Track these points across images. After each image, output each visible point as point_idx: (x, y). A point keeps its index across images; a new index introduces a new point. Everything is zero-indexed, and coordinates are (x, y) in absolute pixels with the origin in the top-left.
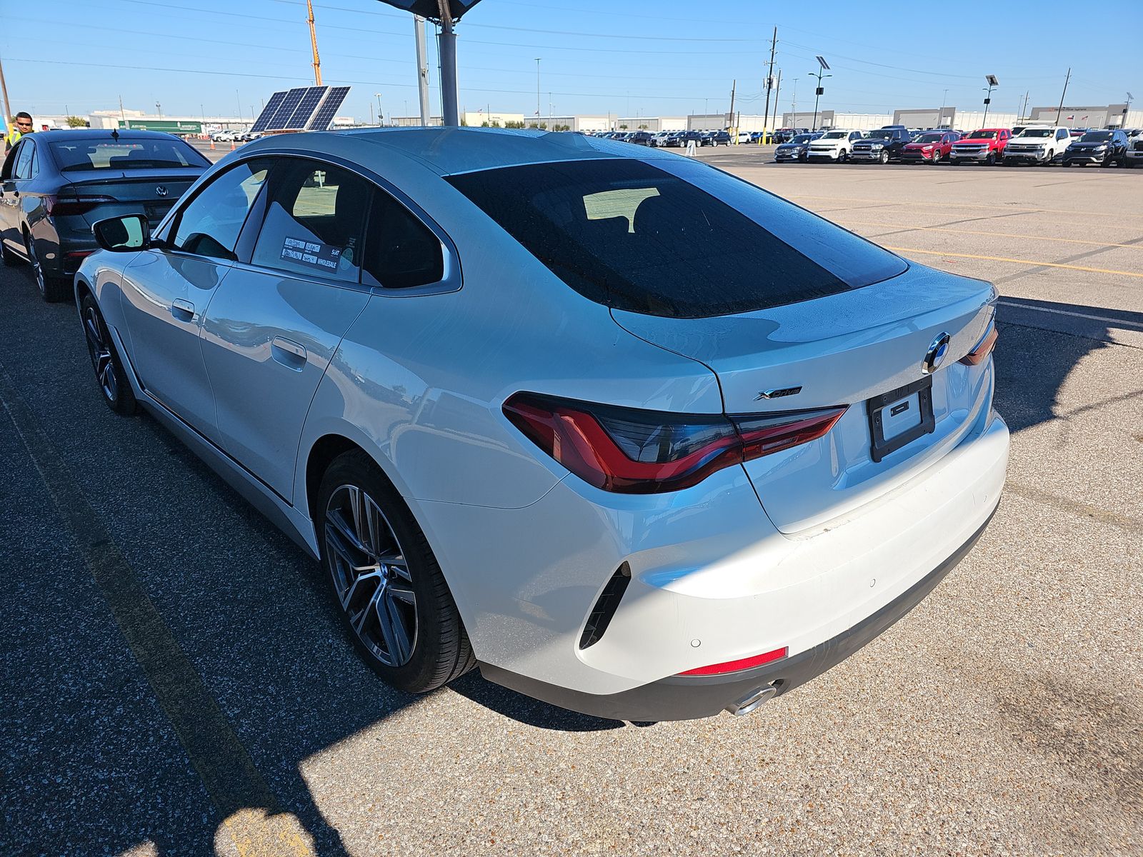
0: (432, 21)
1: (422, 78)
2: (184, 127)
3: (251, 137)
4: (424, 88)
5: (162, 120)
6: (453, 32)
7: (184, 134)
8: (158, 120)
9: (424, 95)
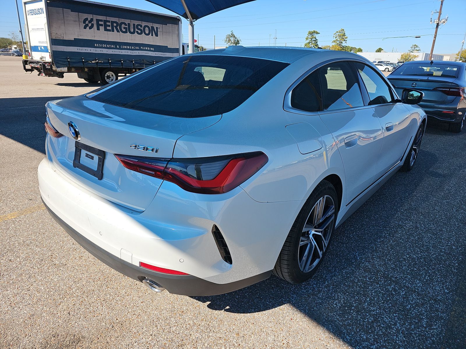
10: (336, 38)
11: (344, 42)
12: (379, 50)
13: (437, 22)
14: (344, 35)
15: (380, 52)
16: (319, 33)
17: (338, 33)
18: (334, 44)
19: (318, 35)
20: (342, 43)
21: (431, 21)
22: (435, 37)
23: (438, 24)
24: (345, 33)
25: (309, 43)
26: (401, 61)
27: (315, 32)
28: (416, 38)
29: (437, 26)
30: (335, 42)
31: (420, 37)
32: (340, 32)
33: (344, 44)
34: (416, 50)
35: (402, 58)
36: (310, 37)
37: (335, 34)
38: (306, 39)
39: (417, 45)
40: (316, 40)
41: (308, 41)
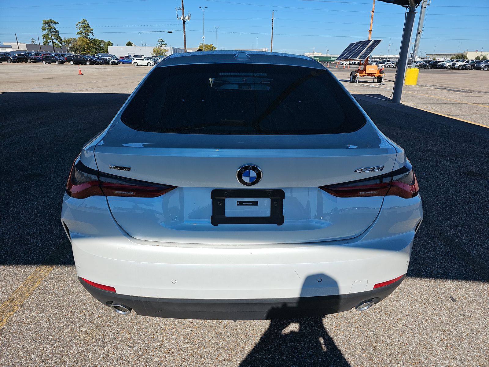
0: (405, 7)
1: (419, 35)
2: (333, 59)
3: (356, 63)
4: (418, 39)
5: (327, 56)
6: (415, 11)
7: (332, 62)
8: (326, 56)
9: (417, 42)
10: (80, 30)
11: (90, 34)
12: (129, 44)
13: (183, 19)
14: (88, 26)
15: (131, 46)
16: (57, 23)
17: (81, 24)
18: (79, 36)
19: (56, 25)
20: (89, 35)
21: (178, 17)
22: (185, 33)
23: (184, 20)
24: (88, 24)
25: (48, 34)
26: (154, 55)
27: (52, 21)
28: (169, 33)
29: (183, 22)
30: (80, 34)
31: (172, 32)
32: (82, 23)
33: (91, 36)
34: (163, 44)
35: (154, 52)
36: (47, 27)
37: (78, 25)
38: (43, 29)
39: (163, 39)
40: (56, 31)
41: (46, 32)
